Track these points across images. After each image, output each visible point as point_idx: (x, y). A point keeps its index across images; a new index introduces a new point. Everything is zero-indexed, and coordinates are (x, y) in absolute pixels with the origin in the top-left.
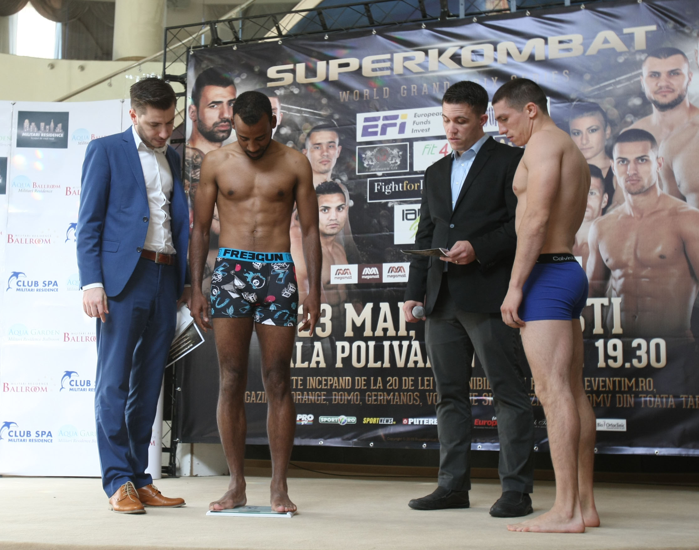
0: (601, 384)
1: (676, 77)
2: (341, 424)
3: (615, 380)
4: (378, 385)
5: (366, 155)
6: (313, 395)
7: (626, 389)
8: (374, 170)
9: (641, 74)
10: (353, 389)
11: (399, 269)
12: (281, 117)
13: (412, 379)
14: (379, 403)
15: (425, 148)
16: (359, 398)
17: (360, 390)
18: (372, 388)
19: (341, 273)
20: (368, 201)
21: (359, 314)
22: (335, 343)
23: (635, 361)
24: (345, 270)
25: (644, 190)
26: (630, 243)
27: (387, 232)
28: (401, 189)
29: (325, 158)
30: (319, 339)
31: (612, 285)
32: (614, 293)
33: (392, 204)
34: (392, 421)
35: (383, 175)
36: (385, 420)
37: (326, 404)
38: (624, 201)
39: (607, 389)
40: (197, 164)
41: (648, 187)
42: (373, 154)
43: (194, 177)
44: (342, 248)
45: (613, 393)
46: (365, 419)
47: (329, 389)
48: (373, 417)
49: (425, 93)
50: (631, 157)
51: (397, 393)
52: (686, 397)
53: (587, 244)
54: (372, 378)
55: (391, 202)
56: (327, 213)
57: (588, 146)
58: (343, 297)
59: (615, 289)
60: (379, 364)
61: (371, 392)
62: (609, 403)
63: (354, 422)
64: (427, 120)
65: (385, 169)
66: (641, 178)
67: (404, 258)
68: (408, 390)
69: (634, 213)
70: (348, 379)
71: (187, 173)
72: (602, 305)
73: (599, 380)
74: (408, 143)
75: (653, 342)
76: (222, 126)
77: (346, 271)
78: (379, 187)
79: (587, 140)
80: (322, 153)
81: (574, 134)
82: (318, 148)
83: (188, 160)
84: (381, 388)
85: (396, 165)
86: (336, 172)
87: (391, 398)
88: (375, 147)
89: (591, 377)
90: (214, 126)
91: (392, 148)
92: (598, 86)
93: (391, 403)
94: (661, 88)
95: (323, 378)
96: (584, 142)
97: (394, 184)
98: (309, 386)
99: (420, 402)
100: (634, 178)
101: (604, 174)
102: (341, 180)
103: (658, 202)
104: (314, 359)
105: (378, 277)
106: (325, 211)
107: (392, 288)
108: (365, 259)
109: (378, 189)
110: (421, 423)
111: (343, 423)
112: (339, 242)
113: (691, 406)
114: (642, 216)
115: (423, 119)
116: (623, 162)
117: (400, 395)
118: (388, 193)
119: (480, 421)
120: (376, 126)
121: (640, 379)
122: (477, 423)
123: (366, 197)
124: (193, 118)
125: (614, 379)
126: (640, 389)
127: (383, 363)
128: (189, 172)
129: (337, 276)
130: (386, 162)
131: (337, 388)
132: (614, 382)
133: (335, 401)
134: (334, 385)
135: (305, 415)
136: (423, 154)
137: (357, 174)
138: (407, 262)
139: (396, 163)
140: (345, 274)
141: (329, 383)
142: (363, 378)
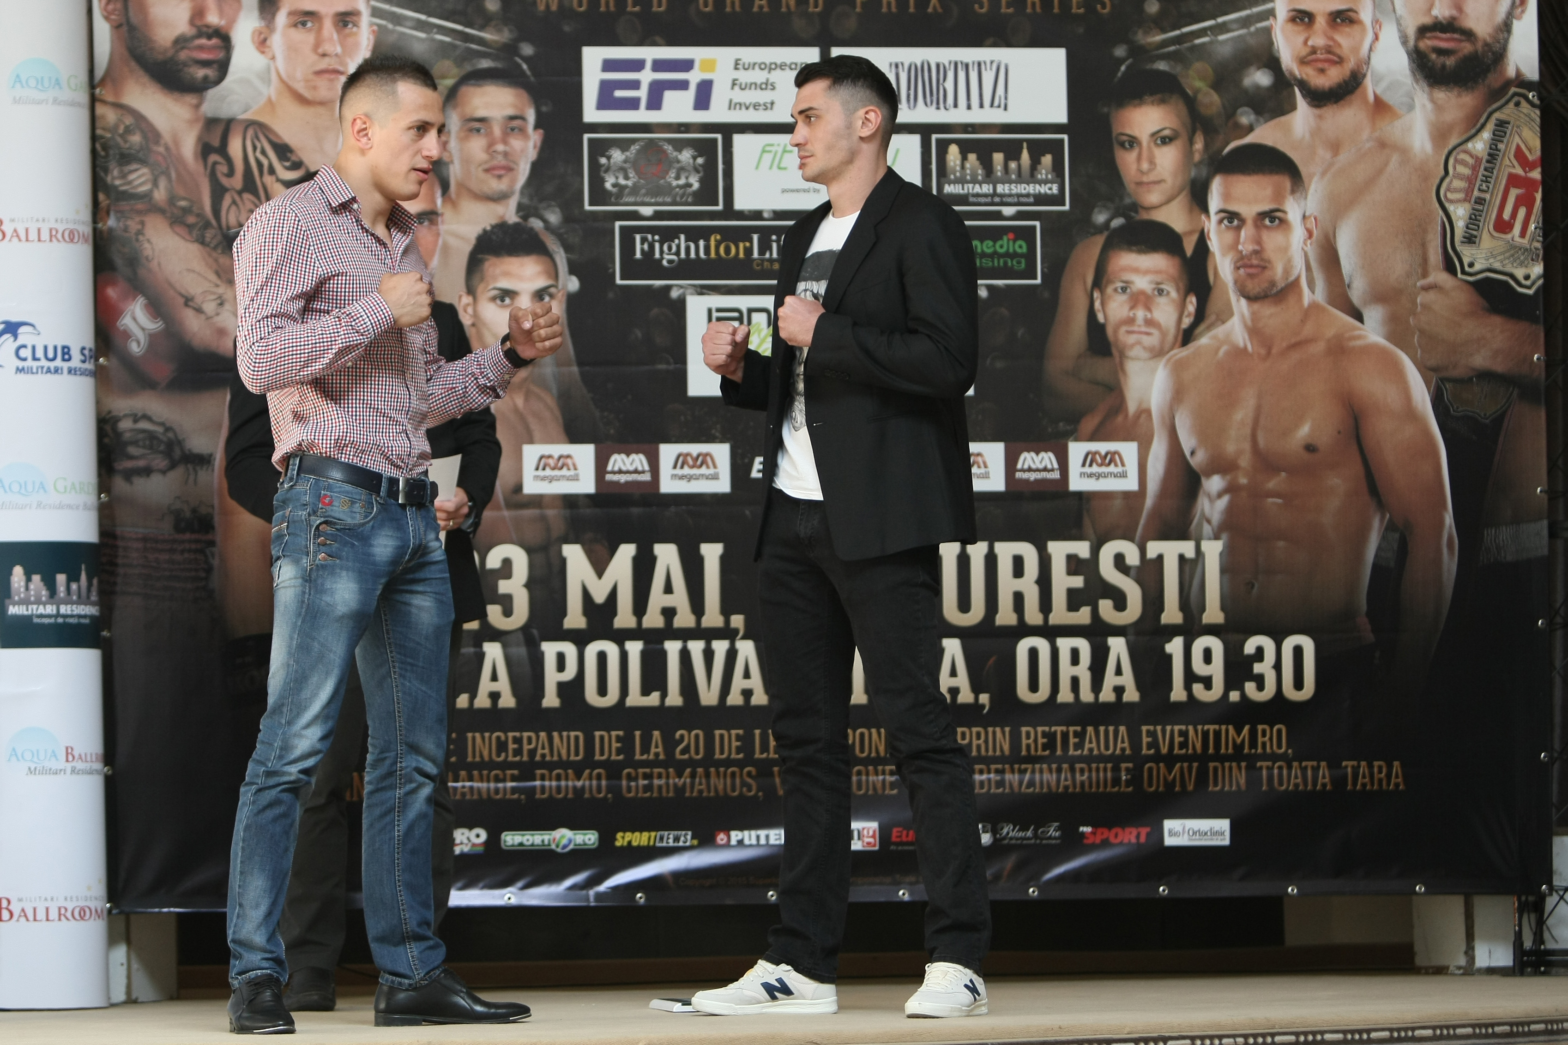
0: (1177, 739)
1: (1347, 29)
2: (559, 850)
3: (1208, 730)
4: (653, 750)
5: (609, 158)
6: (485, 778)
7: (1230, 751)
8: (631, 199)
9: (1271, 13)
10: (589, 762)
11: (702, 460)
12: (372, 37)
13: (737, 735)
14: (655, 795)
15: (764, 151)
16: (604, 783)
17: (607, 765)
18: (638, 757)
19: (549, 465)
20: (619, 281)
21: (600, 570)
22: (540, 645)
23: (1250, 687)
24: (560, 457)
25: (1275, 290)
26: (1242, 414)
27: (668, 363)
28: (702, 255)
29: (500, 160)
30: (496, 635)
31: (1203, 510)
32: (1207, 529)
33: (681, 291)
34: (689, 837)
35: (657, 216)
36: (671, 836)
37: (519, 800)
38: (1231, 314)
39: (1190, 751)
40: (128, 149)
41: (1283, 285)
42: (627, 156)
43: (121, 185)
44: (551, 401)
45: (1203, 758)
46: (619, 835)
47: (525, 763)
48: (641, 831)
49: (761, 7)
50: (1248, 211)
51: (700, 770)
52: (1353, 767)
53: (1148, 412)
54: (638, 733)
55: (677, 287)
56: (507, 306)
57: (1152, 177)
58: (558, 527)
59: (1209, 522)
60: (654, 699)
61: (636, 769)
62: (1192, 783)
63: (593, 844)
64: (767, 80)
65: (660, 200)
66: (1269, 262)
67: (713, 431)
68: (728, 763)
69: (1252, 344)
70: (577, 738)
71: (102, 174)
72: (1181, 557)
73: (1172, 731)
74: (719, 137)
75: (1290, 643)
76: (201, 48)
77: (563, 462)
78: (646, 247)
79: (1152, 162)
80: (491, 145)
81: (1122, 145)
82: (478, 130)
83: (102, 137)
84: (662, 757)
85: (690, 190)
86: (531, 198)
87: (685, 783)
88: (634, 141)
89: (1155, 725)
90: (179, 47)
91: (679, 145)
92: (1177, 33)
93: (687, 794)
94: (1314, 51)
95: (511, 735)
96: (1145, 166)
97: (687, 240)
98: (474, 756)
99: (758, 791)
100: (1255, 262)
101: (1189, 247)
102: (545, 221)
103: (1303, 321)
104: (485, 685)
105: (647, 477)
106: (503, 301)
107: (684, 507)
108: (612, 431)
109: (642, 250)
110: (763, 841)
111: (565, 847)
112: (542, 383)
113: (1364, 785)
114: (1269, 353)
115: (759, 76)
116: (1231, 222)
117: (707, 775)
118: (670, 262)
119: (905, 832)
120: (635, 85)
121: (1260, 727)
122: (897, 837)
123: (611, 270)
124: (113, 17)
125: (1206, 727)
126: (1260, 750)
127: (664, 695)
128: (106, 171)
129: (540, 473)
130: (662, 182)
131: (548, 758)
132: (1205, 734)
133: (543, 792)
134: (540, 751)
135: (466, 831)
136: (757, 168)
137: (587, 207)
138: (722, 442)
139: (690, 185)
140: (561, 468)
141: (526, 747)
142: (614, 733)
